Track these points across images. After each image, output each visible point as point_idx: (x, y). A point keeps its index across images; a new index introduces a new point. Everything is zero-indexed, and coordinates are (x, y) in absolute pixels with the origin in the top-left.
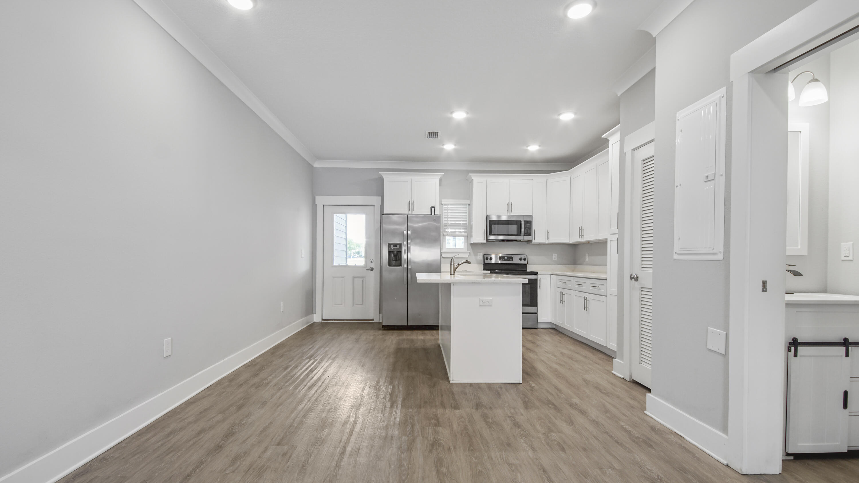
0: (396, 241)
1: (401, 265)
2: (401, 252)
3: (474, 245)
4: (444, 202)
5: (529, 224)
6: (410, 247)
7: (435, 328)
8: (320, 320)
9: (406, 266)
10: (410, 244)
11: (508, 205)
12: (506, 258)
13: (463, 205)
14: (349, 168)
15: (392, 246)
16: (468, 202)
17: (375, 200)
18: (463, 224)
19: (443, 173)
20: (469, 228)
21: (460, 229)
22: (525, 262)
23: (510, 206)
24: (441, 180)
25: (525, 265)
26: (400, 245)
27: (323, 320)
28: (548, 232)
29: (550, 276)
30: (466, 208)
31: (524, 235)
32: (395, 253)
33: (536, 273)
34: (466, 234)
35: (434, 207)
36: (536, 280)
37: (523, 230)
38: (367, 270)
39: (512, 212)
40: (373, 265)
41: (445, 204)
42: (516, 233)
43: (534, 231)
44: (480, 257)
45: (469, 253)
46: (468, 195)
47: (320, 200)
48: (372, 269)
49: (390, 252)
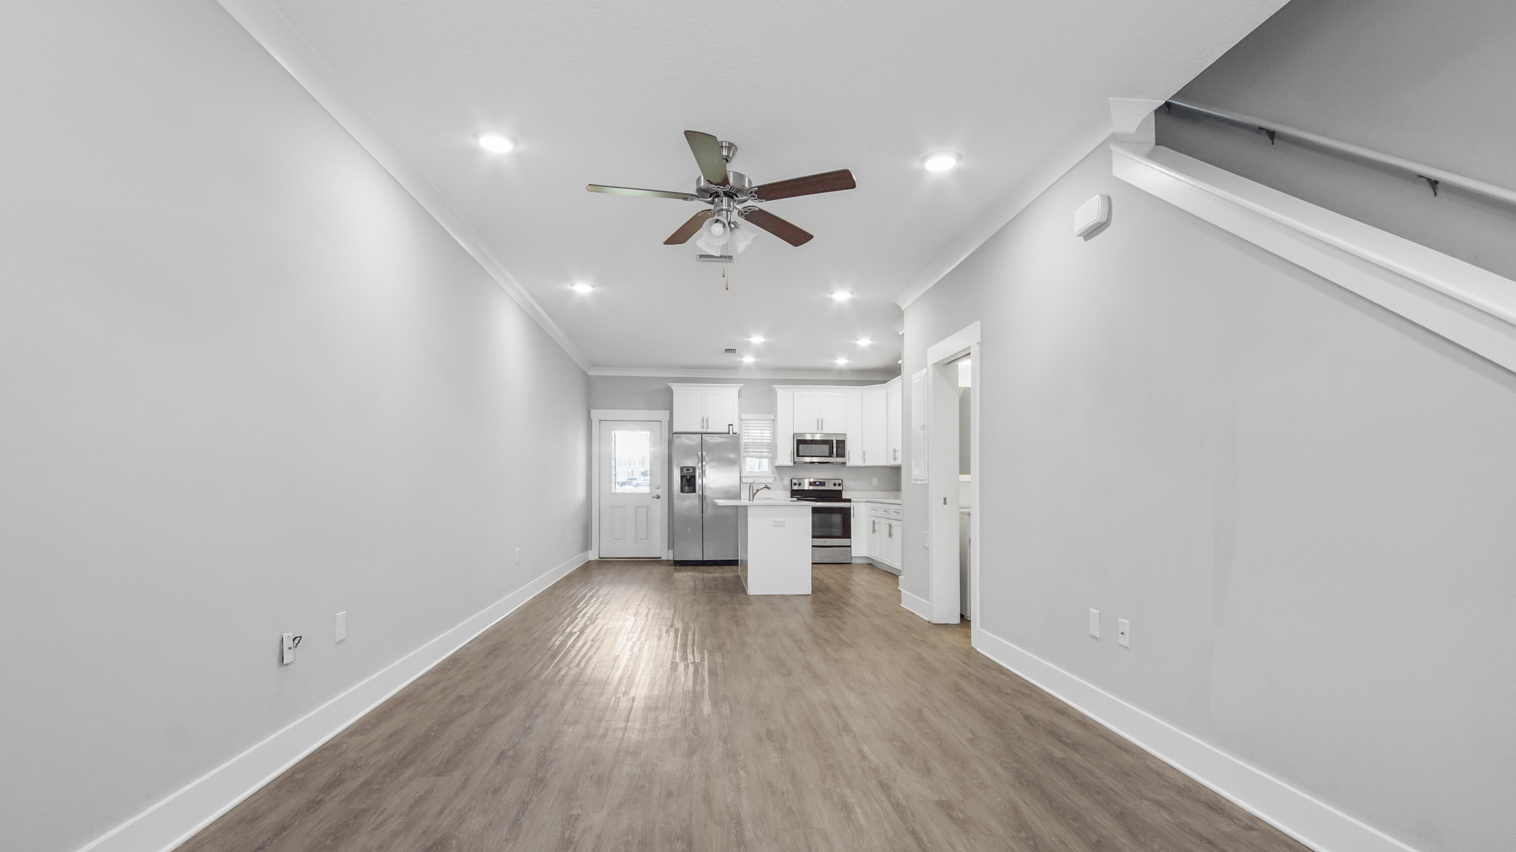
0: (689, 463)
1: (694, 491)
2: (694, 477)
3: (779, 468)
4: (743, 416)
5: (841, 444)
6: (705, 470)
7: (734, 563)
8: (597, 558)
9: (701, 493)
10: (705, 467)
11: (818, 421)
12: (817, 483)
13: (766, 420)
14: (632, 377)
15: (685, 470)
16: (772, 417)
17: (663, 415)
18: (766, 443)
19: (742, 385)
20: (772, 448)
21: (763, 448)
22: (840, 488)
23: (820, 423)
24: (740, 391)
25: (841, 491)
26: (694, 469)
27: (600, 558)
28: (864, 453)
29: (865, 503)
30: (771, 423)
31: (837, 457)
32: (688, 477)
33: (849, 501)
34: (770, 455)
35: (732, 425)
36: (850, 508)
37: (835, 450)
38: (652, 497)
39: (822, 429)
40: (659, 492)
41: (745, 420)
42: (828, 455)
43: (848, 452)
44: (787, 482)
45: (775, 477)
46: (772, 408)
47: (596, 414)
48: (658, 497)
49: (682, 477)
